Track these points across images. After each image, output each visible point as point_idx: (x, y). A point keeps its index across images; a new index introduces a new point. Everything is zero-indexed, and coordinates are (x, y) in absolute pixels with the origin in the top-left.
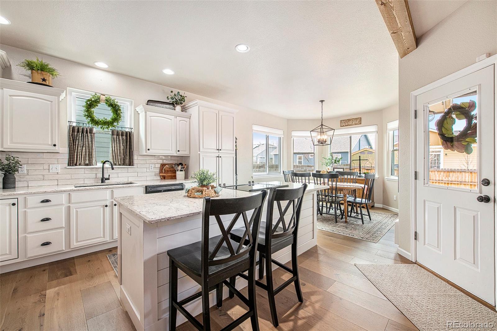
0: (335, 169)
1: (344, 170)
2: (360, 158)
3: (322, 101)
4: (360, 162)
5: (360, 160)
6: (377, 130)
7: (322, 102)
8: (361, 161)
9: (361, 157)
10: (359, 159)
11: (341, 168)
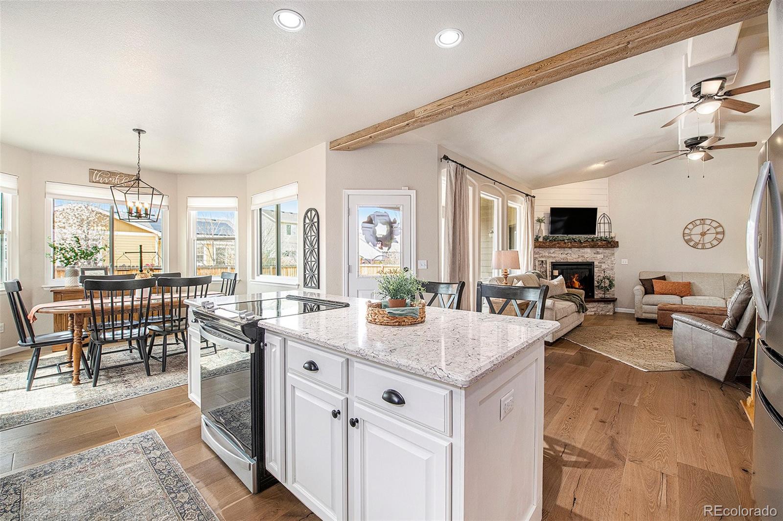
0: (85, 272)
1: (106, 273)
2: (141, 249)
3: (139, 131)
4: (141, 257)
5: (141, 252)
6: (168, 204)
7: (139, 133)
8: (143, 253)
9: (143, 248)
10: (139, 251)
11: (101, 269)
